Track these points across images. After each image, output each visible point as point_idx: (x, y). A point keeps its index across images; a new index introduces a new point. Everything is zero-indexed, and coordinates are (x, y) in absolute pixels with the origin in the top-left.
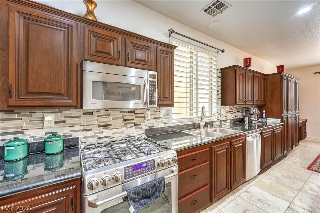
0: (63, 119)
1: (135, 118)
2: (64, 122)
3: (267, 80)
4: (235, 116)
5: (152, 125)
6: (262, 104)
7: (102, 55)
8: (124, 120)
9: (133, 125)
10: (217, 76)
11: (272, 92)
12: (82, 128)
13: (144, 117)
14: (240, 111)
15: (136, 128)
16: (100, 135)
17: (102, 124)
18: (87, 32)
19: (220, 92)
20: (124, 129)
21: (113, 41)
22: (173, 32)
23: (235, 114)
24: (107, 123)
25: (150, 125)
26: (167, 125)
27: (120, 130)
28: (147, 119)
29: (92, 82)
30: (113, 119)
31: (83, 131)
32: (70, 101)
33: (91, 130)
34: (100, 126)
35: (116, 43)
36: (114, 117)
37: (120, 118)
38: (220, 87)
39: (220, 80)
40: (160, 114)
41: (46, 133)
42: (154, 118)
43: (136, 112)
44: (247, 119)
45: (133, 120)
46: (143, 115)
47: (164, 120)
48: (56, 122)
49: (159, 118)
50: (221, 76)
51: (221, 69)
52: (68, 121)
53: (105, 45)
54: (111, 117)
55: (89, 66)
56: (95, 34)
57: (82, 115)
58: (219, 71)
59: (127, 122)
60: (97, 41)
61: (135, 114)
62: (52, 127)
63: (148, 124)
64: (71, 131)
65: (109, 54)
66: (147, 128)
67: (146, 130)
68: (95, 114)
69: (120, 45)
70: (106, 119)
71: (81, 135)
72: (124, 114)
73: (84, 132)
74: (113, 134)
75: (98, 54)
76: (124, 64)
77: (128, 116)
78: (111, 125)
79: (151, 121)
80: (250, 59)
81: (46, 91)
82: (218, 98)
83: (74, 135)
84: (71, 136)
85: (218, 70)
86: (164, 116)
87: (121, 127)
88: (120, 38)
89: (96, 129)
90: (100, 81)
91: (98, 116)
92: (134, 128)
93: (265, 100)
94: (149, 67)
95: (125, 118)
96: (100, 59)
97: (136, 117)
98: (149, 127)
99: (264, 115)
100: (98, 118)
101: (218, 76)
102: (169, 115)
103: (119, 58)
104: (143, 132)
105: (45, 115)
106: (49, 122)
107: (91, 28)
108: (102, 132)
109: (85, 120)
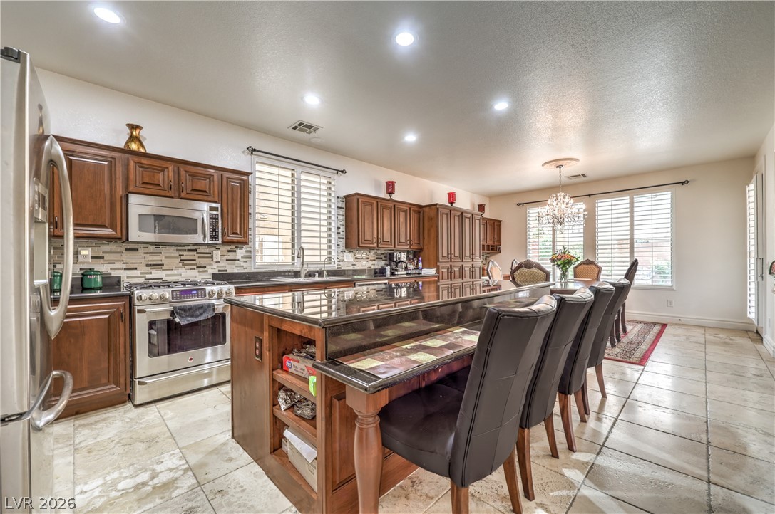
0: (101, 255)
1: (197, 259)
2: (103, 258)
3: (423, 214)
4: (374, 265)
5: (223, 269)
6: (415, 247)
7: (149, 186)
8: (181, 260)
9: (195, 267)
10: (338, 207)
11: (429, 230)
12: (125, 266)
13: (212, 257)
14: (384, 258)
15: (199, 272)
16: (148, 276)
17: (150, 263)
18: (132, 164)
19: (342, 228)
20: (182, 271)
21: (163, 171)
22: (254, 150)
23: (374, 262)
24: (158, 263)
25: (220, 269)
26: (246, 271)
27: (175, 272)
28: (215, 260)
29: (139, 215)
30: (166, 258)
31: (125, 269)
32: (114, 233)
33: (136, 269)
34: (148, 265)
35: (166, 174)
36: (167, 255)
37: (176, 258)
38: (343, 223)
39: (342, 212)
40: (236, 256)
41: (81, 269)
42: (227, 260)
43: (198, 251)
44: (388, 268)
45: (195, 260)
46: (210, 255)
47: (242, 264)
48: (92, 258)
49: (235, 260)
50: (344, 206)
51: (345, 197)
52: (107, 256)
53: (154, 176)
54: (163, 256)
55: (133, 199)
56: (141, 165)
57: (124, 251)
58: (340, 200)
59: (185, 262)
60: (144, 172)
61: (197, 253)
62: (88, 263)
63: (218, 267)
64: (111, 269)
65: (159, 185)
66: (216, 271)
67: (214, 274)
68: (142, 250)
69: (171, 175)
70: (156, 258)
71: (124, 275)
72: (181, 253)
73: (127, 271)
74: (167, 275)
75: (144, 186)
76: (177, 195)
77: (187, 255)
78: (163, 265)
79: (222, 264)
80: (393, 183)
81: (90, 223)
82: (339, 238)
83: (115, 274)
84: (110, 274)
85: (338, 197)
86: (242, 258)
87: (177, 268)
88: (171, 168)
89: (143, 269)
90: (149, 213)
91: (145, 253)
92: (197, 271)
93: (421, 243)
94: (210, 199)
95: (183, 258)
96: (147, 191)
97: (199, 257)
98: (219, 271)
99: (420, 265)
100: (145, 255)
101: (340, 206)
102: (251, 258)
103: (171, 189)
104: (211, 277)
105: (79, 249)
106: (85, 257)
107: (136, 159)
108: (151, 273)
109: (129, 257)
